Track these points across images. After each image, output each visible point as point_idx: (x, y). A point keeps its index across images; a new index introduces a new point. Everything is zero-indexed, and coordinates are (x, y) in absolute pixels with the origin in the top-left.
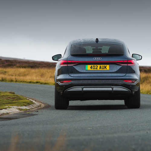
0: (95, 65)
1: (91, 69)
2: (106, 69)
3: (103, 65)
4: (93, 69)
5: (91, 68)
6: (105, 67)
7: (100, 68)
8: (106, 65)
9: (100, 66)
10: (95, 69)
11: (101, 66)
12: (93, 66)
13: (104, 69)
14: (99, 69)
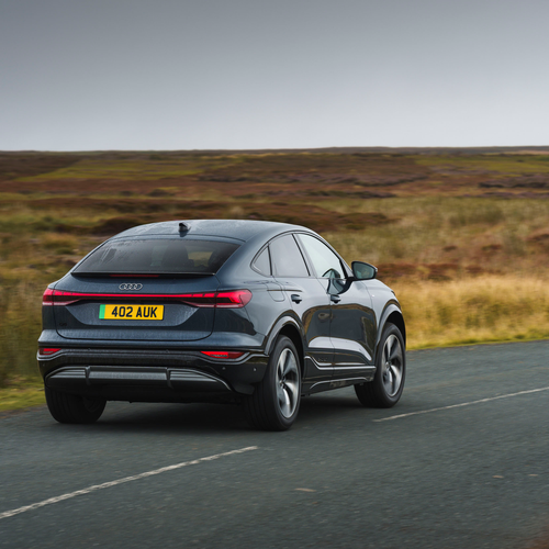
0: (126, 306)
1: (113, 317)
2: (153, 318)
3: (147, 306)
4: (118, 317)
5: (114, 313)
6: (153, 312)
7: (139, 314)
8: (154, 307)
9: (140, 309)
10: (125, 318)
11: (142, 307)
12: (119, 306)
13: (149, 318)
14: (134, 317)
